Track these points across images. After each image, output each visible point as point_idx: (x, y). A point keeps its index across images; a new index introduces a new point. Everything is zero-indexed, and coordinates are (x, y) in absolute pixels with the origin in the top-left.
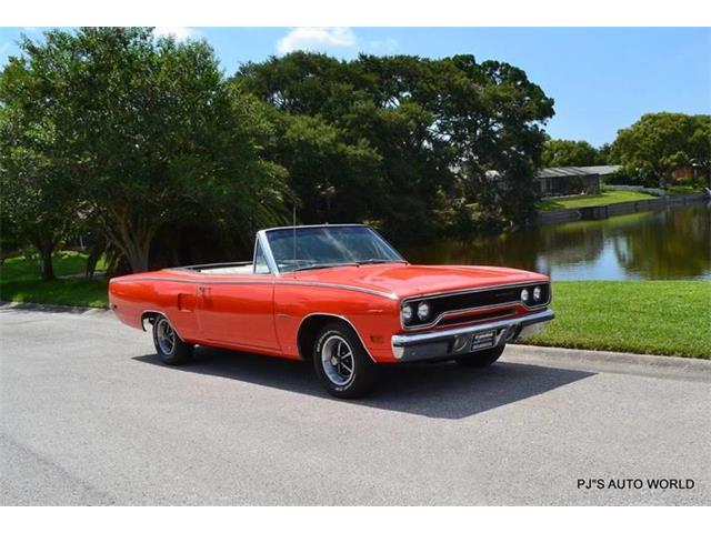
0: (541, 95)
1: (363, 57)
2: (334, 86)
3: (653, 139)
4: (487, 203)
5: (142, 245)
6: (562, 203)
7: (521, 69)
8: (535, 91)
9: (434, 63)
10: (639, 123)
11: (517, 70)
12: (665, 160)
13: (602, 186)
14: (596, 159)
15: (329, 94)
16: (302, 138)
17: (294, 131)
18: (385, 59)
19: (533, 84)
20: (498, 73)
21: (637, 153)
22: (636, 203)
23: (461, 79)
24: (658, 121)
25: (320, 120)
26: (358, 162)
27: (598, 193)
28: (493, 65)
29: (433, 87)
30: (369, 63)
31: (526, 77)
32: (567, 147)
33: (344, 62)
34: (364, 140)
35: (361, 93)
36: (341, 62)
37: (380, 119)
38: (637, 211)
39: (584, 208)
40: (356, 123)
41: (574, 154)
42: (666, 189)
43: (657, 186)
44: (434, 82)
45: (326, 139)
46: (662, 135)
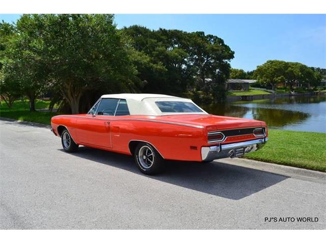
0: (230, 49)
1: (161, 29)
2: (149, 40)
3: (272, 70)
4: (206, 91)
5: (76, 99)
6: (235, 93)
7: (222, 39)
8: (227, 48)
9: (189, 34)
10: (266, 64)
11: (220, 39)
12: (275, 79)
13: (250, 88)
14: (247, 77)
15: (147, 44)
16: (136, 60)
17: (133, 57)
18: (169, 31)
19: (226, 45)
20: (213, 40)
21: (265, 75)
22: (263, 95)
23: (199, 41)
24: (274, 64)
25: (143, 53)
26: (157, 71)
27: (249, 90)
28: (211, 37)
29: (188, 43)
30: (163, 32)
31: (223, 42)
32: (236, 71)
33: (154, 31)
34: (160, 62)
35: (160, 43)
36: (152, 31)
37: (167, 54)
38: (263, 98)
39: (243, 96)
40: (157, 56)
41: (237, 74)
42: (275, 91)
43: (271, 89)
44: (189, 41)
45: (145, 61)
46: (275, 69)
